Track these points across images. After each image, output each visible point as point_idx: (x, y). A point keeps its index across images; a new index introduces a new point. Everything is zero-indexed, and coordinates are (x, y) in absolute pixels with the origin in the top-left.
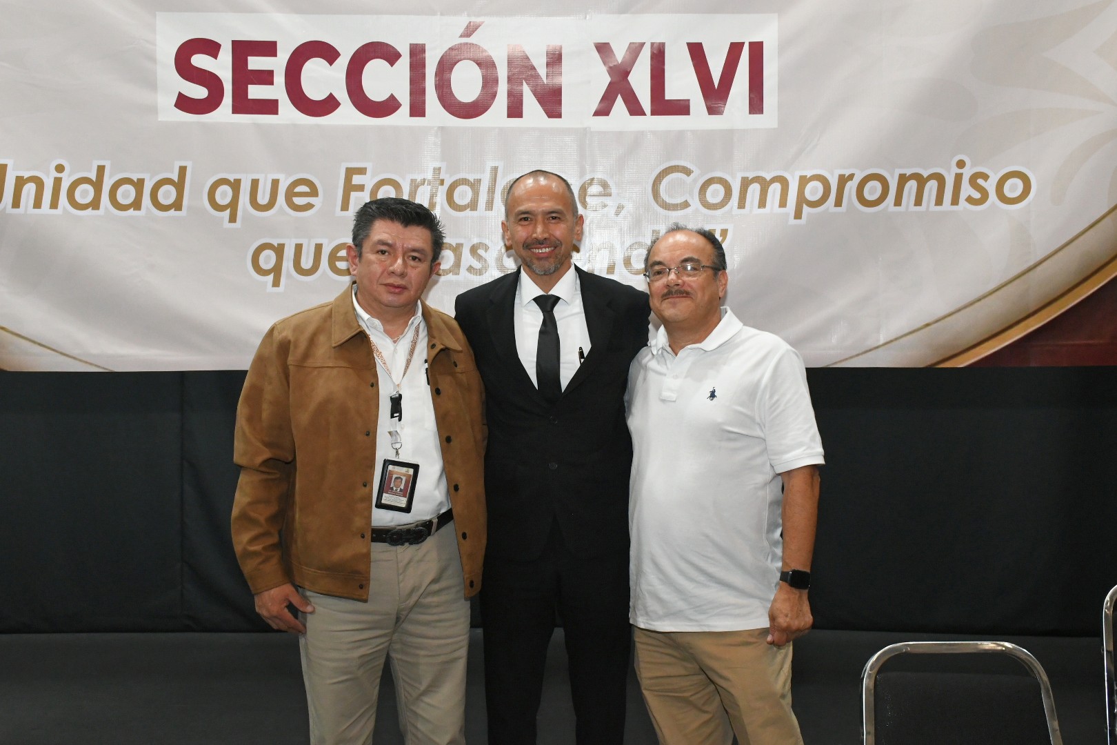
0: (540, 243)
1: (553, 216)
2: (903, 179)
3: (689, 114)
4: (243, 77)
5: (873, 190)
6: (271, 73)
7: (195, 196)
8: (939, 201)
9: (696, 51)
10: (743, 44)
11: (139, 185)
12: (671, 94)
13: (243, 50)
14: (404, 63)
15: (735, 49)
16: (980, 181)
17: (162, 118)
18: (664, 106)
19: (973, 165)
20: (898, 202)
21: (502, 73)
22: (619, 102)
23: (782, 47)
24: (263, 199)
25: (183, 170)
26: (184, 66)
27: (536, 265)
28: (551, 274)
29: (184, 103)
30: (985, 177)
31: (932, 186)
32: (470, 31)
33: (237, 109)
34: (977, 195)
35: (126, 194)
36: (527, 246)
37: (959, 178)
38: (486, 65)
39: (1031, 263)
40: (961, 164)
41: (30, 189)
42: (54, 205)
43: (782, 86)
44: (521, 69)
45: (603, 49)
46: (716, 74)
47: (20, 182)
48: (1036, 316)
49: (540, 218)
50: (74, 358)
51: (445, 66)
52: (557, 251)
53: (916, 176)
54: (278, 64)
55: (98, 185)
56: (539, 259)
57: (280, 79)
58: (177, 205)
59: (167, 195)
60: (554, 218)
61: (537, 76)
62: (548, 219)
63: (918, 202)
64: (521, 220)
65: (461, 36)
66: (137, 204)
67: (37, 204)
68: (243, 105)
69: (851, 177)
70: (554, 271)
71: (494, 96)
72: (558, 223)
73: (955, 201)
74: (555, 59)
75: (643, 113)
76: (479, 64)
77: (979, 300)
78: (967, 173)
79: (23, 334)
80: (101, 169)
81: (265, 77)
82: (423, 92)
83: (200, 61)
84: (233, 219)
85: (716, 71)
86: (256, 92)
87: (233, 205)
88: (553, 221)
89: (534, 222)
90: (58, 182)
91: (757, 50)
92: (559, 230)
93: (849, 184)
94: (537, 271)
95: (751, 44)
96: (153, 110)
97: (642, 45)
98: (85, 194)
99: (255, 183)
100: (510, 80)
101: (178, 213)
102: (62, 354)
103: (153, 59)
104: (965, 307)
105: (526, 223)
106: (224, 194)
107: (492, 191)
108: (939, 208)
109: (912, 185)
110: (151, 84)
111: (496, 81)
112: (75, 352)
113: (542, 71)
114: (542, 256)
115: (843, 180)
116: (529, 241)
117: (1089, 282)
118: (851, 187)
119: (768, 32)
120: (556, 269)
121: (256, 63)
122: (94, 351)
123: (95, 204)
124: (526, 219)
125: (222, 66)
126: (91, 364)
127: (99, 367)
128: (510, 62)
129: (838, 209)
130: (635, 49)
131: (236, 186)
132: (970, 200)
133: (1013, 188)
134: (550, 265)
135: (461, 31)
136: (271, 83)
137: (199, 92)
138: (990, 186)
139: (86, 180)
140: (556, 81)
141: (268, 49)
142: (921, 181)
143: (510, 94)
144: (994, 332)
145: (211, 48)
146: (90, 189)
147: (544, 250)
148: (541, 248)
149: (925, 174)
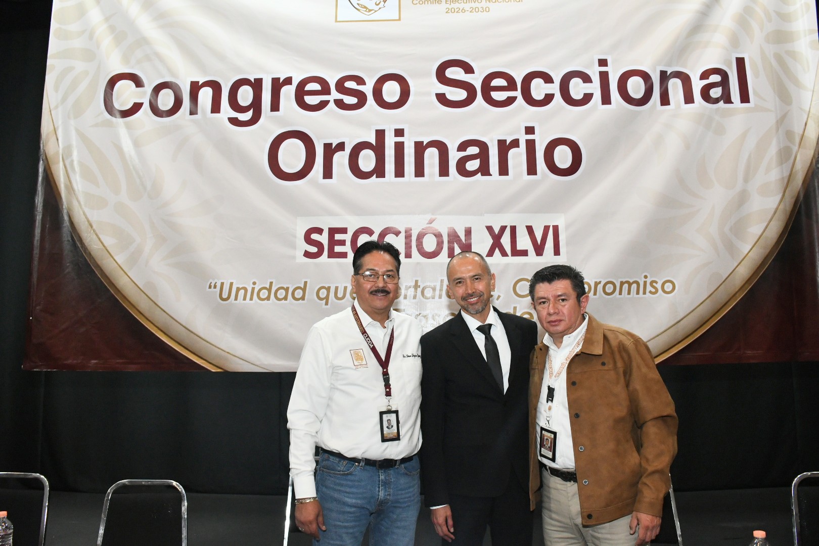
0: (471, 295)
1: (476, 278)
2: (622, 284)
3: (527, 256)
4: (333, 242)
5: (610, 288)
6: (344, 241)
7: (311, 294)
8: (638, 293)
9: (530, 229)
10: (549, 226)
11: (287, 290)
12: (520, 246)
13: (333, 231)
14: (403, 235)
15: (546, 228)
16: (654, 284)
17: (298, 261)
18: (516, 253)
19: (651, 277)
20: (620, 293)
21: (445, 239)
22: (497, 250)
23: (567, 227)
24: (340, 295)
25: (306, 283)
26: (308, 239)
27: (471, 308)
28: (480, 312)
29: (307, 254)
30: (656, 282)
31: (634, 286)
32: (431, 222)
33: (329, 257)
34: (653, 290)
35: (281, 294)
36: (464, 299)
37: (645, 283)
38: (438, 236)
39: (679, 319)
40: (646, 277)
41: (242, 292)
42: (251, 299)
43: (568, 244)
44: (454, 237)
45: (490, 229)
46: (539, 240)
47: (238, 289)
48: (682, 342)
49: (468, 281)
50: (257, 366)
51: (420, 237)
52: (481, 298)
53: (627, 282)
54: (347, 237)
55: (269, 290)
56: (472, 304)
57: (348, 243)
58: (303, 298)
59: (299, 294)
60: (477, 279)
61: (461, 240)
62: (473, 280)
63: (629, 293)
64: (457, 283)
65: (428, 224)
66: (285, 298)
67: (245, 299)
68: (332, 254)
69: (600, 282)
70: (482, 310)
71: (442, 248)
72: (479, 282)
73: (644, 293)
74: (468, 232)
75: (507, 255)
76: (435, 235)
77: (658, 336)
78: (649, 280)
79: (237, 355)
80: (271, 283)
81: (342, 243)
82: (411, 247)
83: (315, 236)
84: (327, 304)
85: (539, 237)
86: (338, 249)
87: (327, 298)
88: (477, 281)
89: (465, 283)
90: (253, 289)
91: (556, 228)
92: (480, 286)
93: (599, 286)
94: (472, 312)
95: (553, 226)
96: (294, 258)
97: (506, 227)
98: (264, 294)
99: (337, 288)
100: (449, 242)
101: (303, 301)
102: (252, 364)
103: (295, 237)
104: (652, 339)
105: (460, 285)
106: (323, 293)
107: (441, 290)
108: (638, 296)
109: (626, 286)
110: (293, 246)
111: (442, 242)
112: (258, 363)
113: (463, 238)
114: (473, 303)
115: (597, 284)
116: (464, 295)
117: (703, 327)
118: (600, 287)
119: (560, 221)
120: (483, 309)
121: (338, 237)
122: (266, 363)
123: (268, 298)
124: (460, 282)
125: (324, 239)
126: (264, 369)
127: (267, 370)
128: (449, 235)
129: (595, 297)
130: (503, 229)
131: (328, 289)
132: (650, 292)
133: (668, 287)
134: (479, 307)
135: (427, 222)
136: (345, 245)
137: (314, 250)
138: (659, 286)
139: (265, 288)
140: (469, 242)
141: (344, 231)
142: (630, 284)
143: (449, 248)
144: (665, 350)
145: (319, 231)
146: (266, 292)
147: (474, 299)
148: (472, 299)
149: (631, 281)
